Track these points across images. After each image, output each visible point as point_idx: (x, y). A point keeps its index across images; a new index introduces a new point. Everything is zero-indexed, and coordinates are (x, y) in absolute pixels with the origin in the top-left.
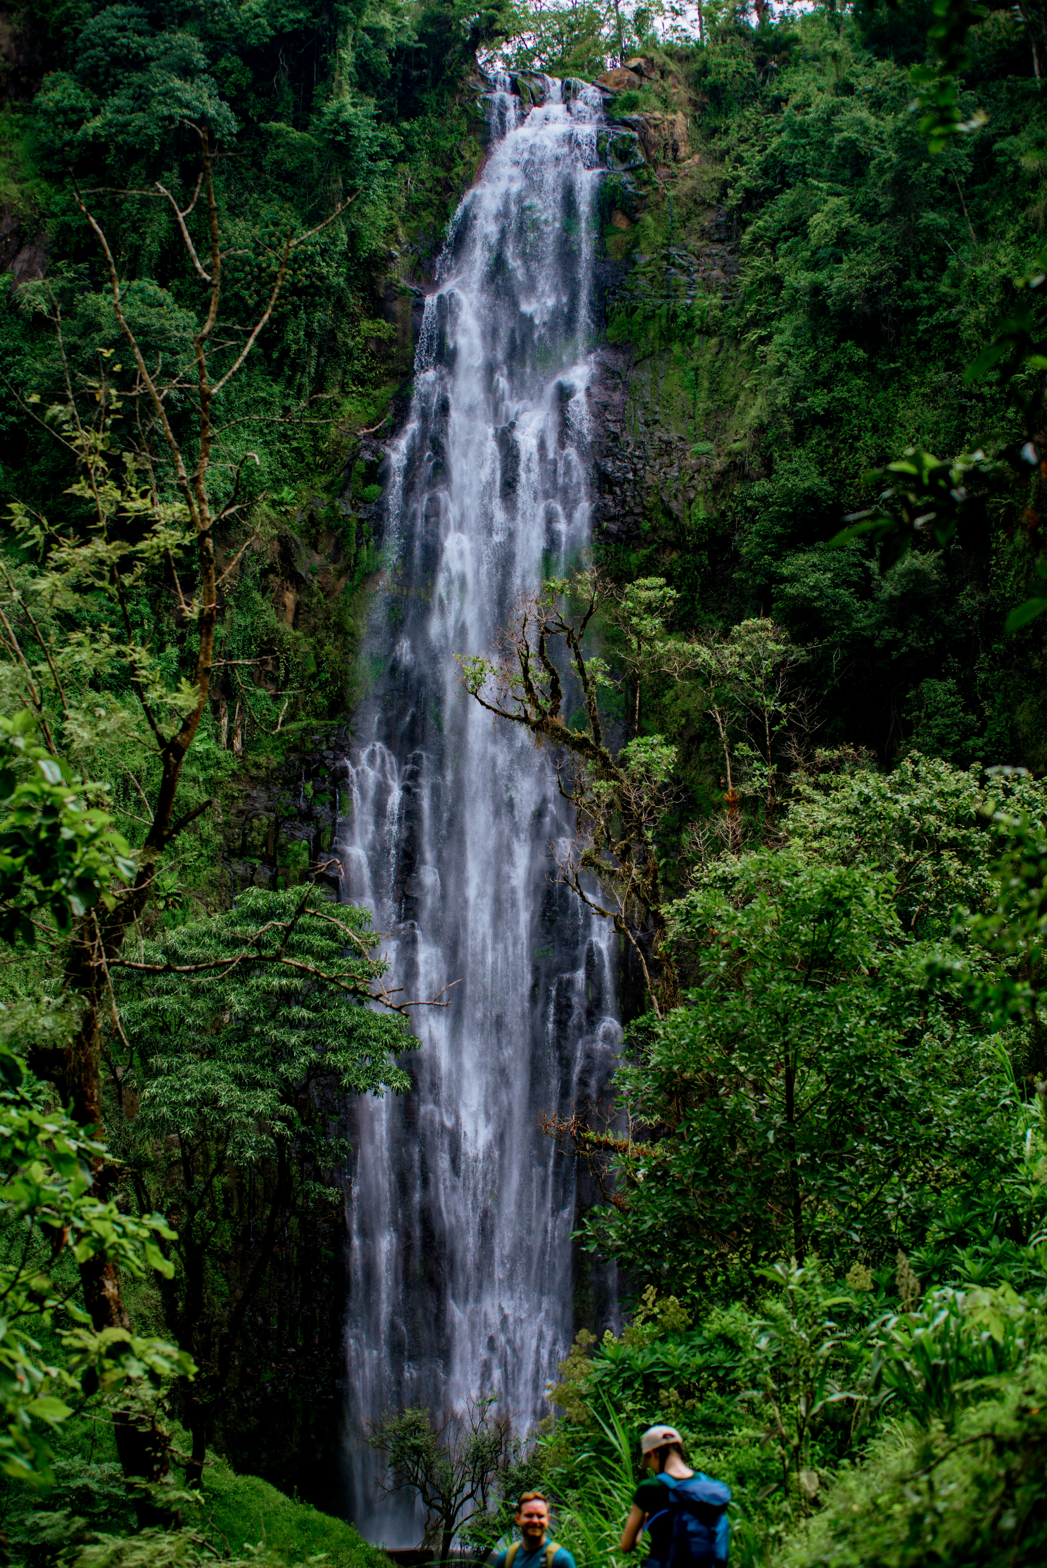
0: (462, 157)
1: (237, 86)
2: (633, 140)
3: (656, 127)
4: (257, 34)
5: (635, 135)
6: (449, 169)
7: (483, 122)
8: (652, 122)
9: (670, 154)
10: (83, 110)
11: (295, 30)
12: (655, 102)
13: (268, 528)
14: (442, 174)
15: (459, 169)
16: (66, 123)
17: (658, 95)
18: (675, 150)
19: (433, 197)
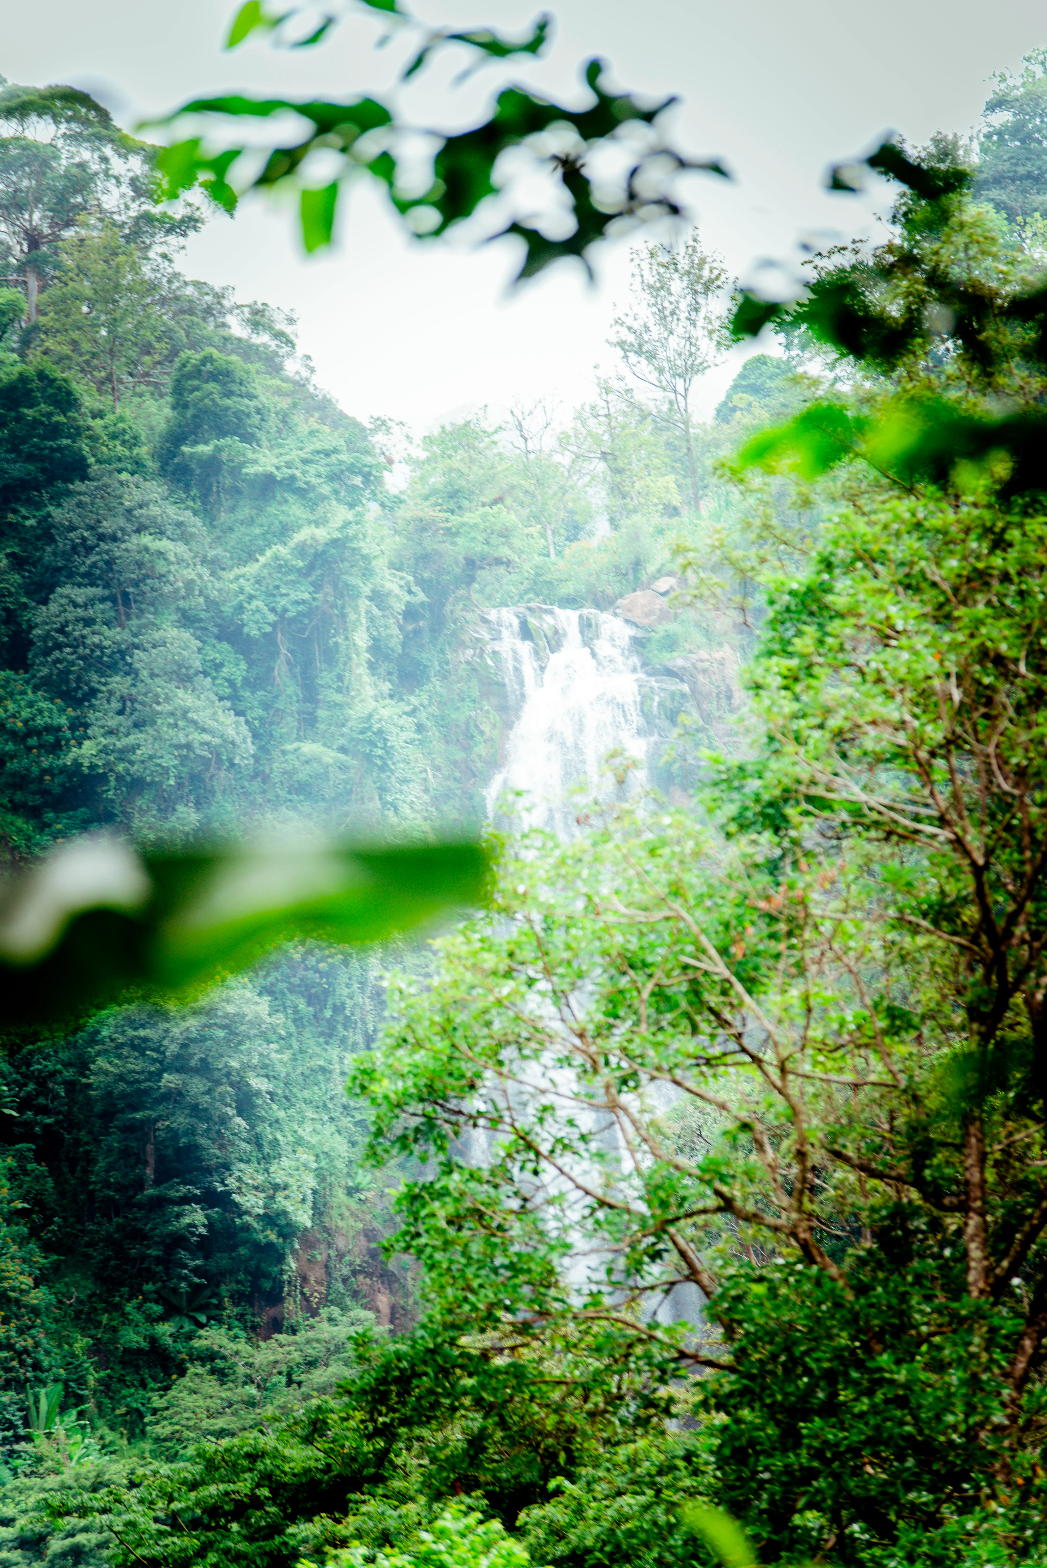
0: (482, 733)
1: (231, 683)
2: (683, 695)
3: (704, 671)
4: (256, 622)
5: (685, 688)
6: (467, 749)
7: (497, 683)
8: (700, 665)
9: (723, 702)
10: (59, 729)
11: (300, 614)
12: (698, 637)
13: (351, 1222)
14: (460, 756)
15: (481, 749)
16: (40, 746)
17: (698, 625)
18: (729, 697)
19: (453, 785)
